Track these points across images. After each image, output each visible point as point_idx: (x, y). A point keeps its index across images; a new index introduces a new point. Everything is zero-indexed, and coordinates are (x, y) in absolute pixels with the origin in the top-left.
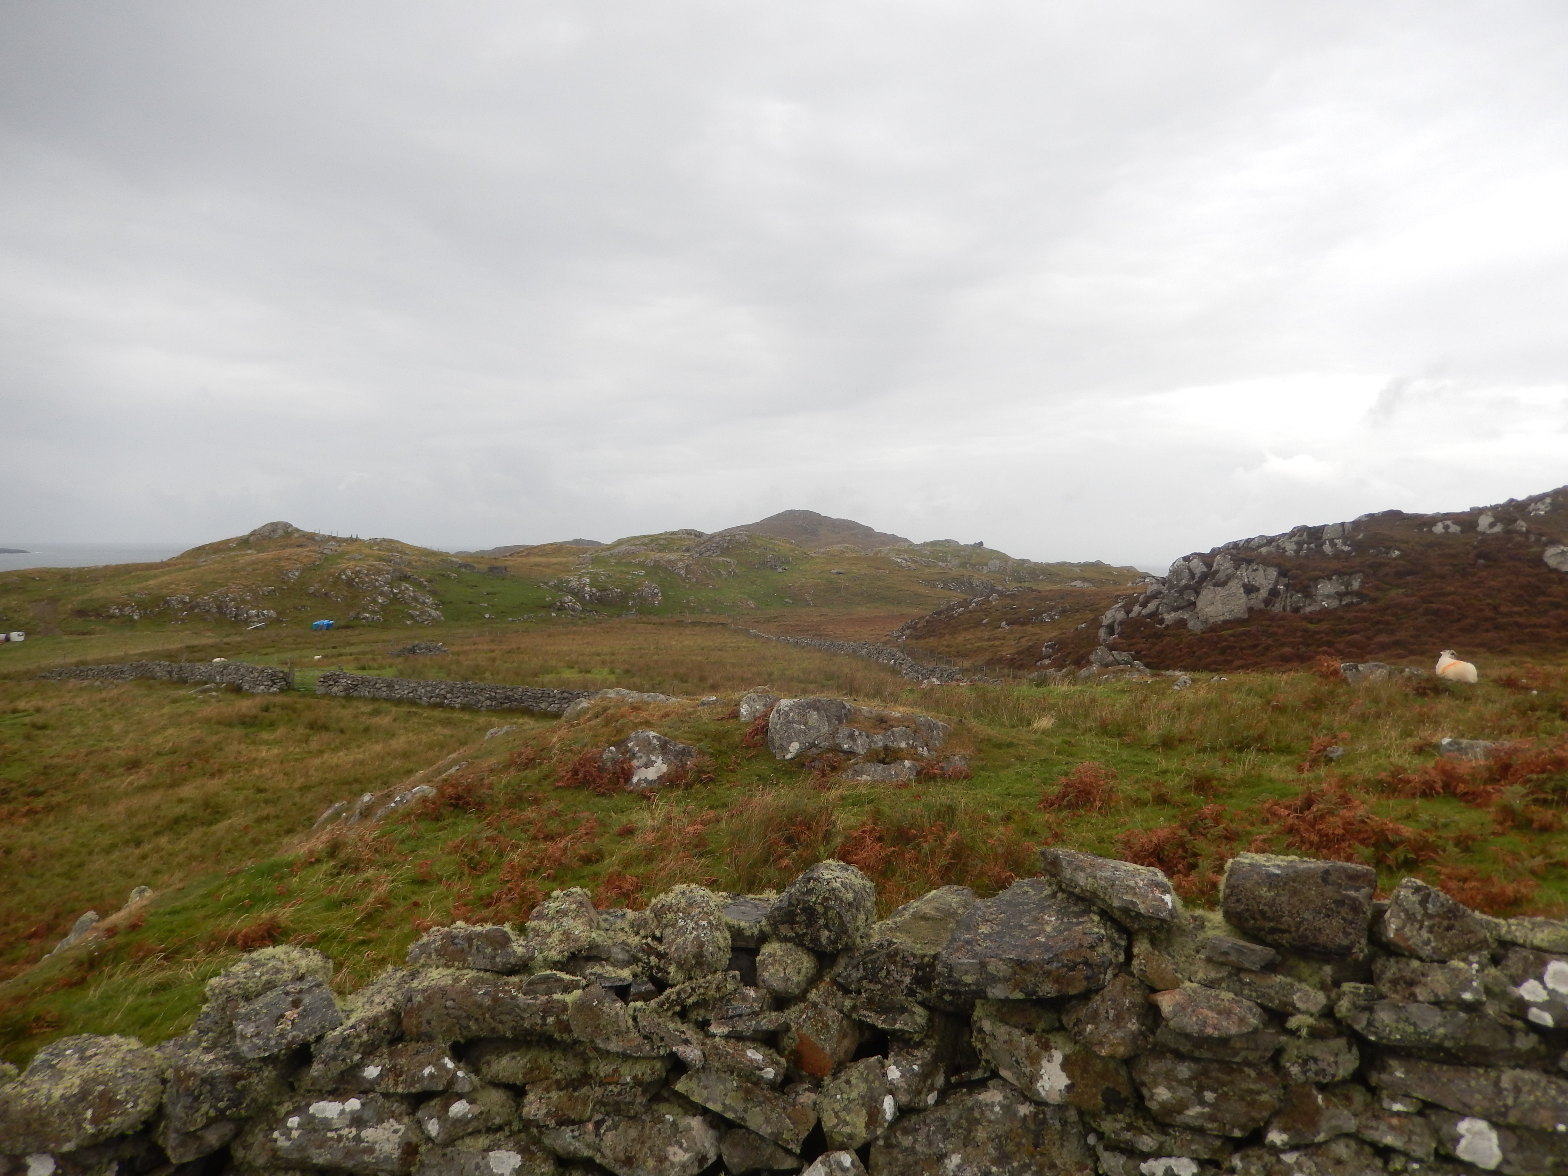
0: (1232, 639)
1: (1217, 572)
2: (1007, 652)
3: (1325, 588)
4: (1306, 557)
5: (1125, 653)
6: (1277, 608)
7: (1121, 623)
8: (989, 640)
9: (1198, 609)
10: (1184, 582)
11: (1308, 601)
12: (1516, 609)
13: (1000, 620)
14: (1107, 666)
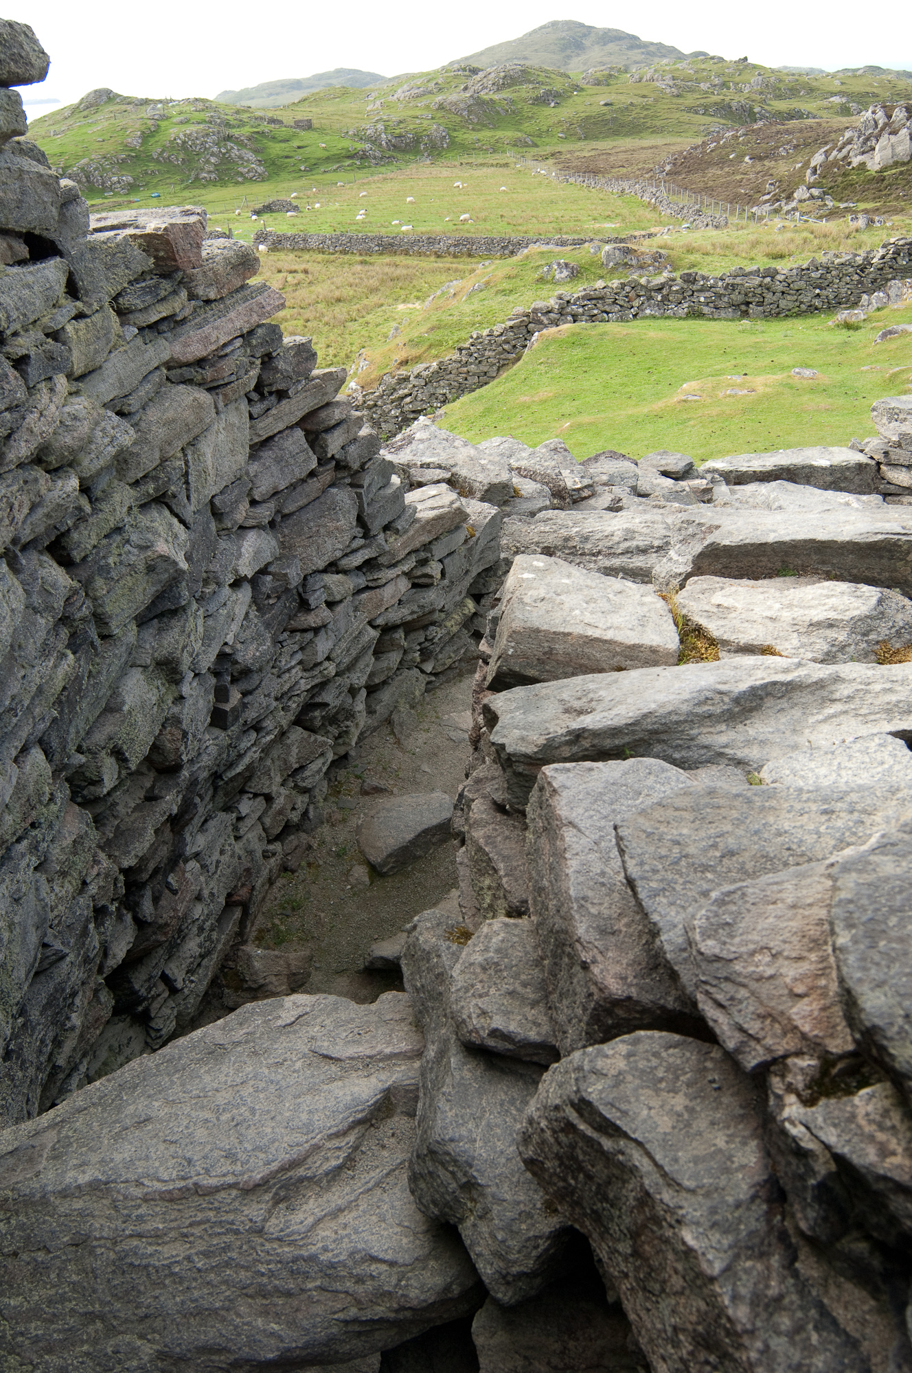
0: (895, 176)
1: (893, 122)
5: (820, 190)
7: (822, 165)
9: (876, 153)
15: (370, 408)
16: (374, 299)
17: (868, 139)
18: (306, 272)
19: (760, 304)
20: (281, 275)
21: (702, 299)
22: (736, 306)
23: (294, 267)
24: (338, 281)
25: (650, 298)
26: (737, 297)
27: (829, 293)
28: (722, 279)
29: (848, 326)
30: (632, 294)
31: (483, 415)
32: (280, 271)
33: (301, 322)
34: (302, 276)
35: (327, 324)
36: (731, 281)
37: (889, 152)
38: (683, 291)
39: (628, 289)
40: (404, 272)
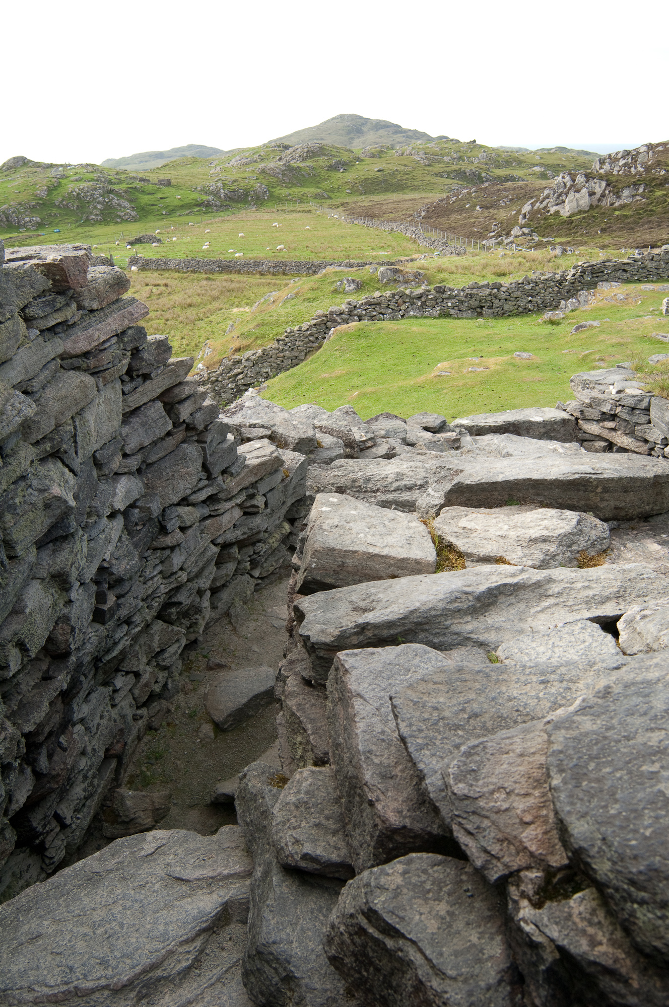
0: (579, 220)
3: (627, 192)
5: (529, 229)
6: (603, 203)
7: (530, 213)
9: (566, 205)
11: (618, 199)
13: (476, 205)
14: (518, 236)
15: (213, 382)
16: (216, 305)
17: (560, 195)
18: (166, 285)
19: (490, 307)
20: (148, 288)
21: (450, 304)
22: (473, 309)
23: (159, 282)
24: (190, 292)
25: (413, 304)
26: (474, 303)
27: (538, 299)
28: (463, 290)
29: (552, 322)
30: (400, 301)
31: (295, 387)
32: (147, 285)
33: (163, 321)
34: (164, 288)
35: (181, 322)
36: (470, 292)
37: (575, 203)
38: (436, 299)
39: (397, 297)
40: (238, 285)
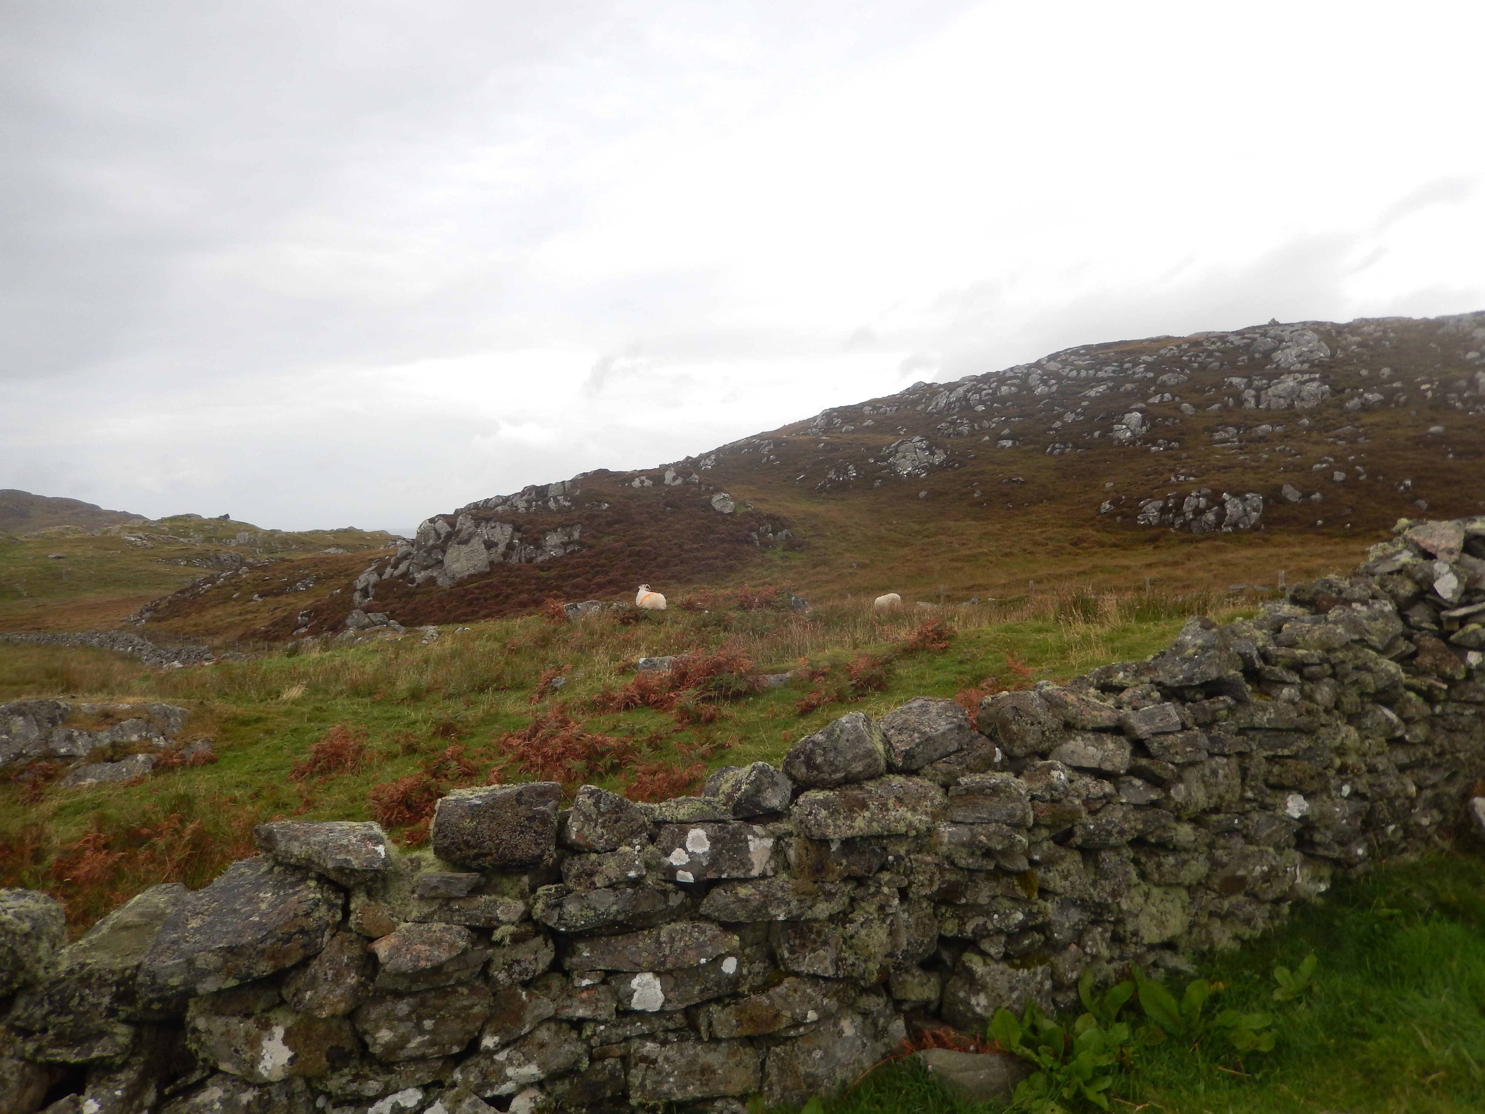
0: (477, 591)
1: (460, 531)
2: (261, 625)
3: (553, 539)
4: (535, 513)
5: (380, 614)
6: (514, 560)
7: (375, 586)
8: (241, 614)
9: (445, 566)
10: (431, 542)
11: (539, 552)
12: (695, 546)
13: (252, 593)
14: (363, 628)
37: (462, 563)
